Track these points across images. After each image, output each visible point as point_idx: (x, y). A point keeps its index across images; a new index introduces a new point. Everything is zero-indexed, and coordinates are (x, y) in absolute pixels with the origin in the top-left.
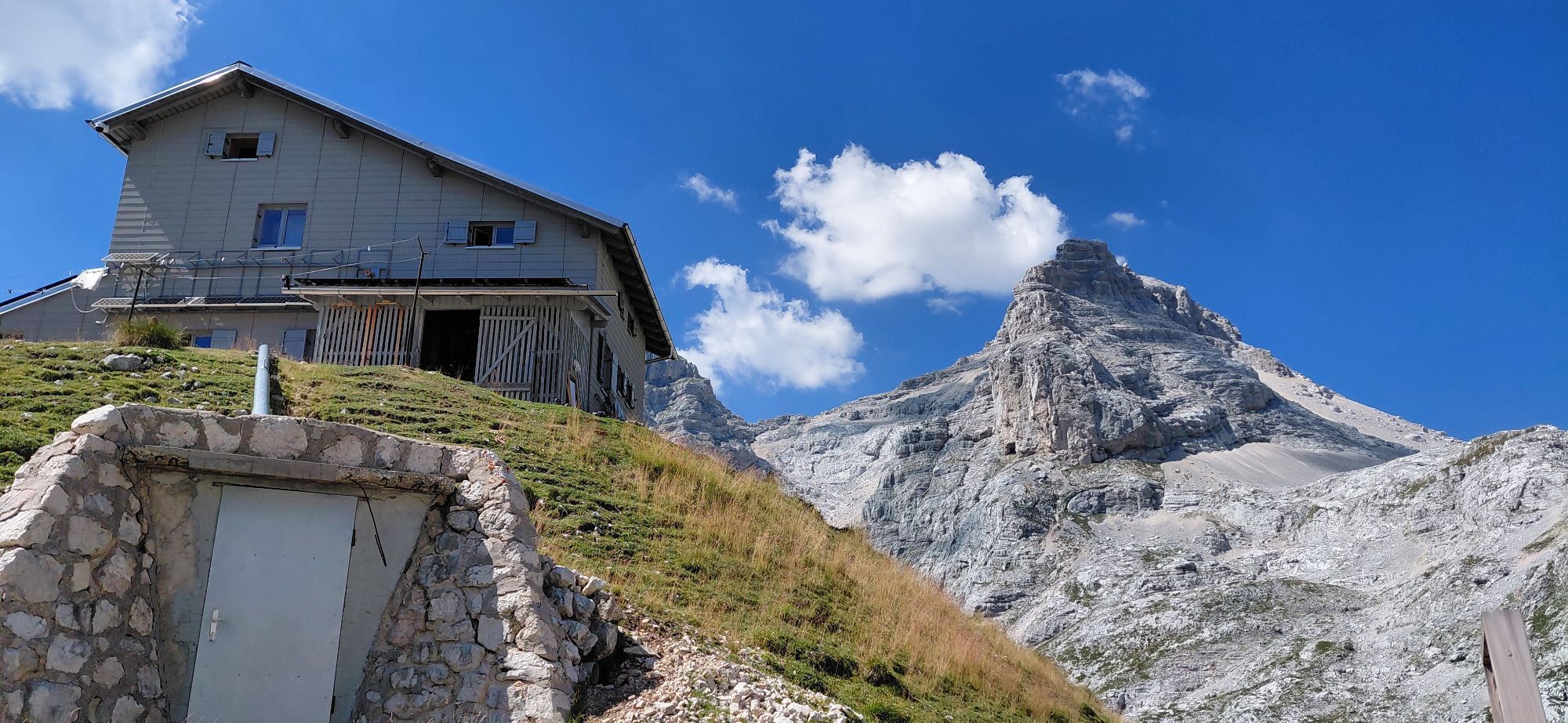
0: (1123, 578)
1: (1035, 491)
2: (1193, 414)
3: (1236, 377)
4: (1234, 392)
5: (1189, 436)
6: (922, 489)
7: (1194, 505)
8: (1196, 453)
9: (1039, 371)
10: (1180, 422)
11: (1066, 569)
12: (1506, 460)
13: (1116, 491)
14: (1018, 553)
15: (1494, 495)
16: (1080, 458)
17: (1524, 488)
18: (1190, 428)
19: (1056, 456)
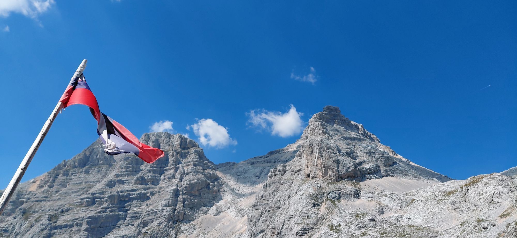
0: (349, 223)
1: (317, 191)
2: (369, 166)
3: (383, 154)
4: (382, 159)
5: (368, 174)
6: (277, 189)
7: (371, 197)
8: (371, 179)
9: (318, 149)
10: (366, 169)
11: (328, 219)
12: (485, 185)
13: (345, 192)
14: (311, 213)
15: (482, 197)
16: (332, 180)
17: (493, 195)
18: (368, 171)
19: (324, 179)
